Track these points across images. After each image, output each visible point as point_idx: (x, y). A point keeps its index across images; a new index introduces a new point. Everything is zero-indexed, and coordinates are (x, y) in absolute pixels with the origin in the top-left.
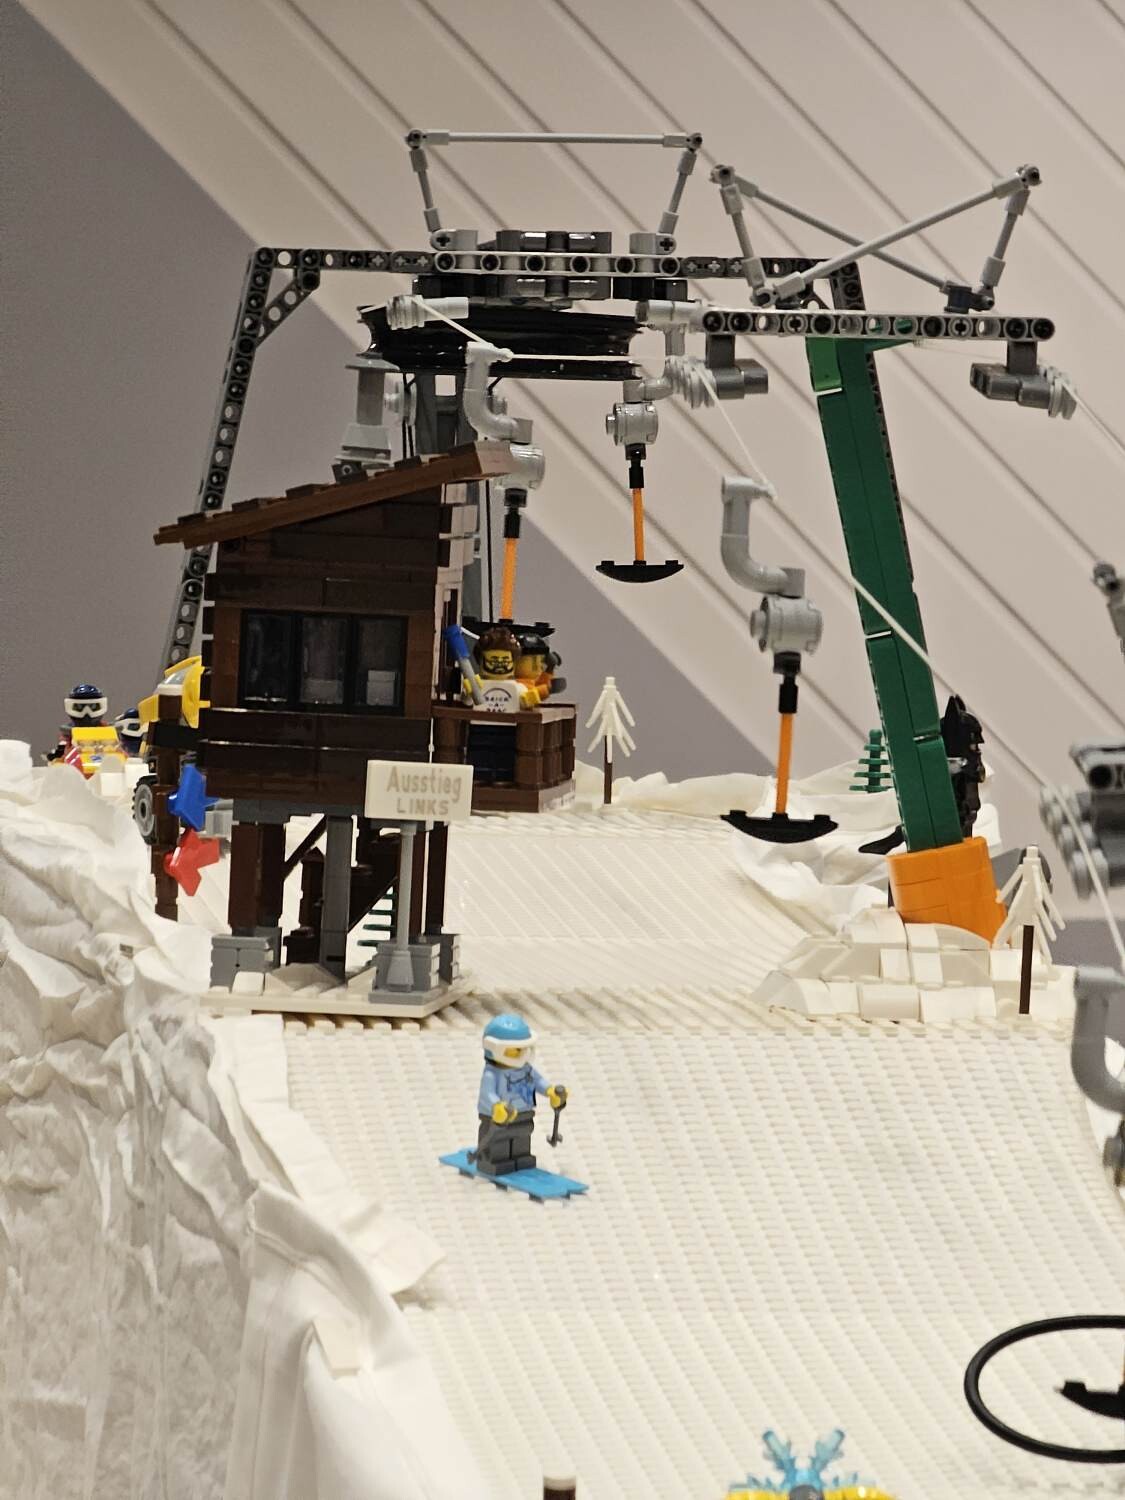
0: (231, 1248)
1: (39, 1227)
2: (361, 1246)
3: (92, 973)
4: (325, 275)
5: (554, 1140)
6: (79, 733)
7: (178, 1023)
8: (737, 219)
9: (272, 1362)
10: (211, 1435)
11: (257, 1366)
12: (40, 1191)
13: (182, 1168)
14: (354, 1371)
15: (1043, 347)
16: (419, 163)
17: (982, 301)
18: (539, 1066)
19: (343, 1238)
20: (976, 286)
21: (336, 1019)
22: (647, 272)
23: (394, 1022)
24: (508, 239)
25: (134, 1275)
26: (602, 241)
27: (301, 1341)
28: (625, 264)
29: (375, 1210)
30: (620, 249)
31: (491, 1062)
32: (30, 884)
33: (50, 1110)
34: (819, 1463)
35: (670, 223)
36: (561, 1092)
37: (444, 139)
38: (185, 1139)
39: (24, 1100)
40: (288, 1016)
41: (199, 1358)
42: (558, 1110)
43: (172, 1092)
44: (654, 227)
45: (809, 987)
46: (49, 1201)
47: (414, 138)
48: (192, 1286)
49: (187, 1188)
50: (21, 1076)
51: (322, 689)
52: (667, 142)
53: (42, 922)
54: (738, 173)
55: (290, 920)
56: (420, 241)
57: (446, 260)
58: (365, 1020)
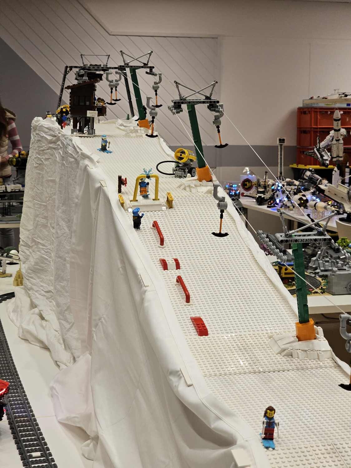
0: (76, 159)
1: (48, 162)
2: (92, 156)
3: (55, 136)
4: (73, 69)
5: (109, 147)
6: (48, 116)
7: (68, 138)
8: (123, 56)
9: (83, 169)
10: (74, 178)
11: (81, 169)
12: (48, 159)
13: (70, 152)
14: (93, 168)
15: (153, 69)
16: (82, 57)
17: (147, 65)
18: (107, 140)
19: (90, 156)
20: (146, 63)
21: (84, 137)
22: (105, 68)
23: (90, 137)
24: (91, 65)
25: (63, 164)
26: (100, 65)
27: (86, 167)
28: (103, 68)
29: (92, 154)
30: (102, 66)
31: (102, 139)
32: (45, 129)
33: (49, 150)
34: (149, 172)
35: (107, 64)
36: (110, 142)
37: (84, 55)
38: (70, 149)
39: (46, 150)
40: (79, 137)
41: (72, 171)
42: (109, 144)
43: (68, 144)
44: (105, 64)
45: (131, 134)
46: (50, 160)
47: (81, 55)
48: (71, 163)
49: (70, 154)
50: (46, 148)
51: (82, 104)
52: (107, 56)
53: (48, 132)
54: (123, 51)
55: (78, 128)
56: (82, 65)
57: (85, 67)
58: (87, 137)
